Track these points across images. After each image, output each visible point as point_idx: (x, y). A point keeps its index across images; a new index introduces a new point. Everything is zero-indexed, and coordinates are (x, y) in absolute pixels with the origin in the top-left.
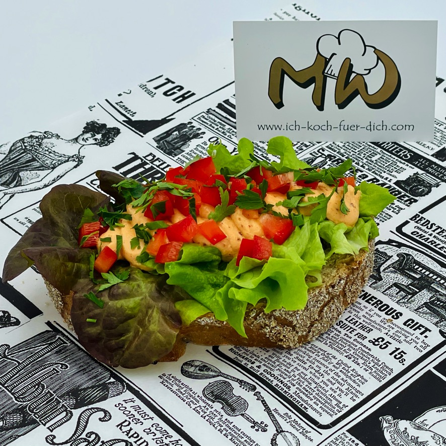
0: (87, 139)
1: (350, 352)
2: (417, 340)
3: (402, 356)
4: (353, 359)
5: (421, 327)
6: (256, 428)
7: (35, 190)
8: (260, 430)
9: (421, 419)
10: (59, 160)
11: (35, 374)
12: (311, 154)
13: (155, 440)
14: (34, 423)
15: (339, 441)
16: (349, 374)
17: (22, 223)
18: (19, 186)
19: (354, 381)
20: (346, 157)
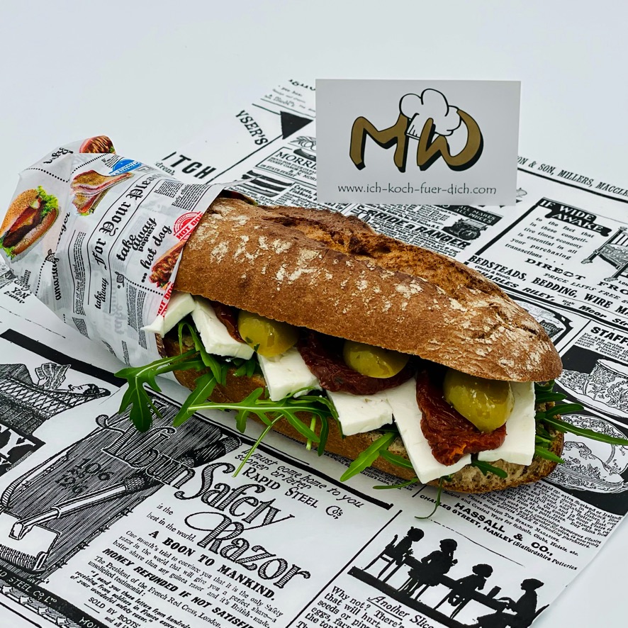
11: (144, 442)
20: (388, 211)
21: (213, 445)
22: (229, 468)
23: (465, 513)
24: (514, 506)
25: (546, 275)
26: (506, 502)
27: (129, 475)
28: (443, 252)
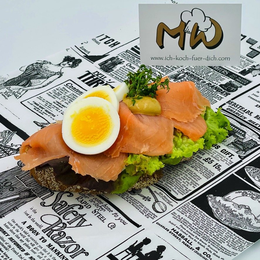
0: (65, 64)
1: (193, 165)
2: (227, 160)
3: (219, 167)
4: (194, 168)
5: (229, 154)
6: (145, 199)
7: (38, 88)
8: (147, 200)
9: (228, 196)
10: (51, 74)
12: (178, 72)
13: (95, 205)
14: (35, 196)
15: (186, 206)
16: (192, 175)
17: (31, 104)
18: (30, 86)
19: (195, 179)
20: (195, 74)
22: (70, 195)
23: (175, 234)
24: (201, 233)
26: (198, 230)
28: (215, 98)
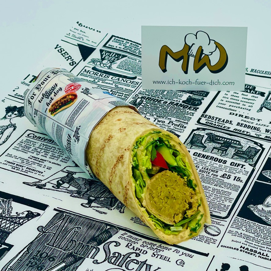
1: (215, 183)
3: (240, 179)
4: (218, 186)
5: (239, 165)
11: (66, 237)
12: (133, 98)
14: (82, 259)
16: (221, 193)
17: (5, 164)
19: (226, 195)
20: (151, 96)
21: (104, 232)
22: (117, 244)
23: (247, 251)
25: (242, 120)
26: (264, 241)
27: (65, 256)
28: (186, 114)
